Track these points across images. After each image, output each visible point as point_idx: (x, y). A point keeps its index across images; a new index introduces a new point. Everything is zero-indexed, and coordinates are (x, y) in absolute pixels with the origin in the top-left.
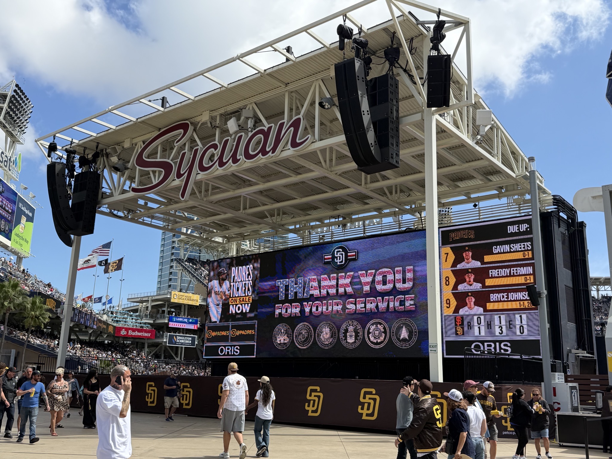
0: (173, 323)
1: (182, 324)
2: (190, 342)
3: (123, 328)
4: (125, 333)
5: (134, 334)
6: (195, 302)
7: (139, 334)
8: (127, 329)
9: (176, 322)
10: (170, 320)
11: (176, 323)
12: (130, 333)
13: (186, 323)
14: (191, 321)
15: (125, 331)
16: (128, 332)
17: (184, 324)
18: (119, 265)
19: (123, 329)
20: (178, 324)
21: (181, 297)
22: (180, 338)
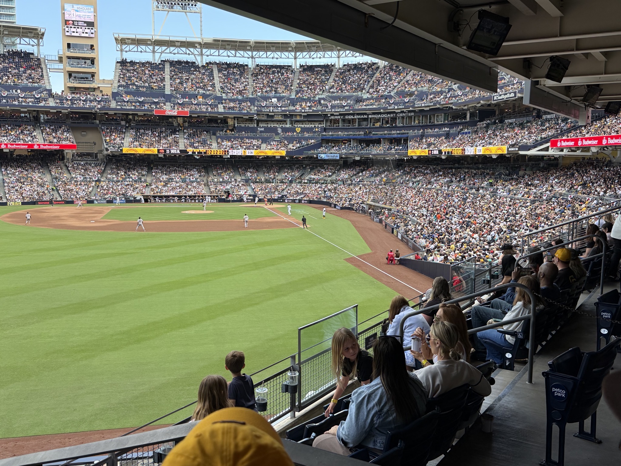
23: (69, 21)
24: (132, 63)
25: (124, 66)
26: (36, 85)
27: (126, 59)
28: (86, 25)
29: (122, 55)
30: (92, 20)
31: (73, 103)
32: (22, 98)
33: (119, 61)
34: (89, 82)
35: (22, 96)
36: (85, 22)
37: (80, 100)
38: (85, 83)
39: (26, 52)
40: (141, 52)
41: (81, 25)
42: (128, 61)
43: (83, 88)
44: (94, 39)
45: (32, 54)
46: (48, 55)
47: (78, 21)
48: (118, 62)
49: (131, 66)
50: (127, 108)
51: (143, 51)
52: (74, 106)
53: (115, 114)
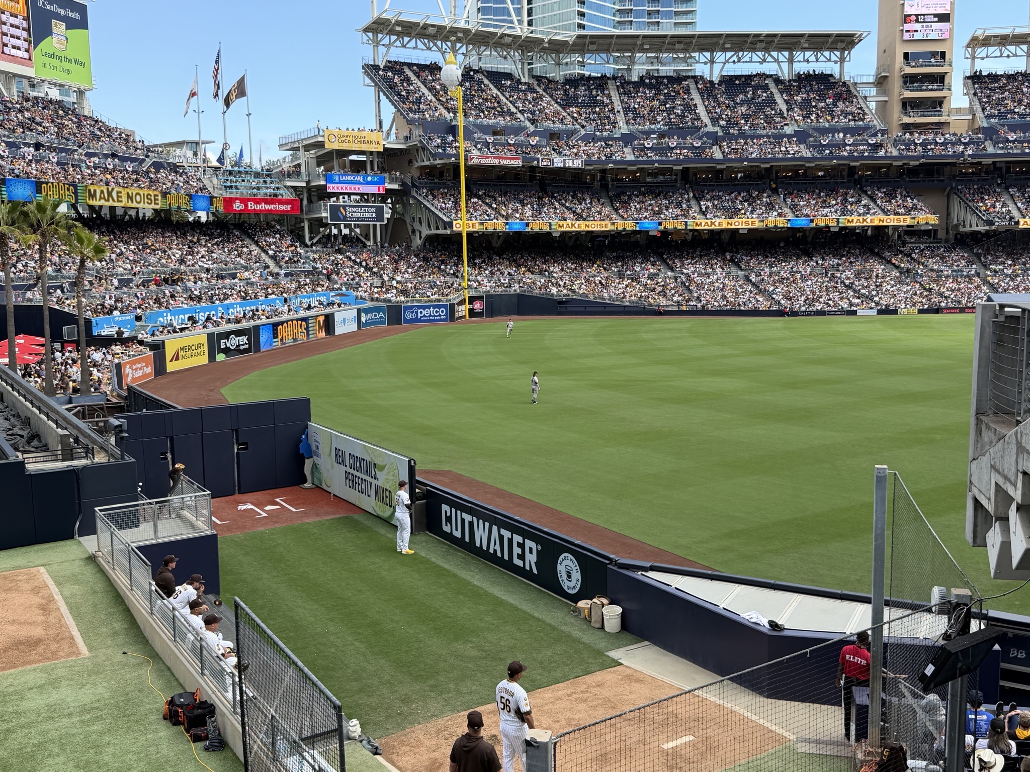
0: (336, 186)
1: (353, 186)
2: (374, 215)
3: (237, 199)
4: (242, 207)
5: (259, 207)
6: (374, 145)
7: (268, 207)
8: (244, 201)
9: (340, 182)
10: (329, 180)
11: (340, 186)
12: (251, 206)
13: (362, 184)
14: (369, 179)
15: (241, 203)
16: (246, 206)
17: (357, 186)
18: (240, 89)
19: (237, 201)
20: (344, 186)
21: (344, 139)
22: (353, 209)
23: (910, 16)
24: (993, 77)
25: (981, 82)
26: (861, 123)
27: (981, 72)
28: (936, 19)
29: (973, 65)
30: (946, 10)
31: (925, 150)
32: (850, 145)
33: (968, 74)
34: (936, 113)
35: (850, 143)
36: (935, 15)
37: (936, 143)
38: (931, 116)
39: (822, 73)
40: (1008, 56)
41: (929, 20)
42: (984, 73)
43: (932, 124)
44: (948, 42)
45: (831, 75)
46: (857, 76)
47: (924, 15)
48: (968, 78)
49: (993, 82)
50: (1015, 152)
51: (1011, 55)
52: (930, 153)
53: (994, 163)
